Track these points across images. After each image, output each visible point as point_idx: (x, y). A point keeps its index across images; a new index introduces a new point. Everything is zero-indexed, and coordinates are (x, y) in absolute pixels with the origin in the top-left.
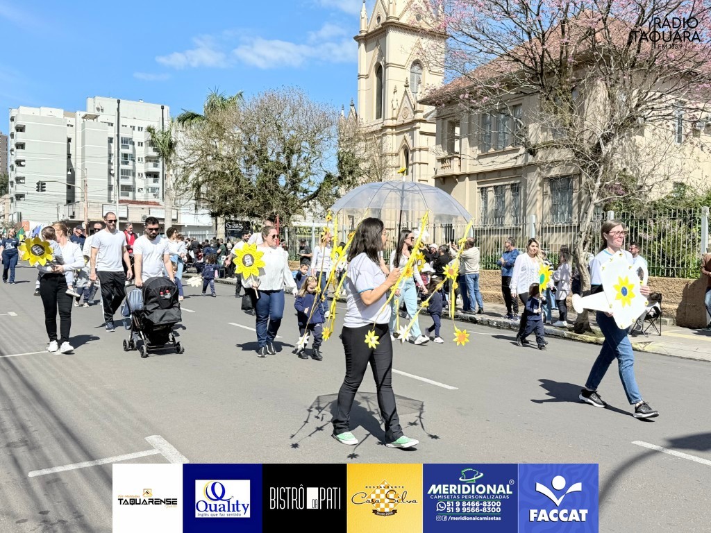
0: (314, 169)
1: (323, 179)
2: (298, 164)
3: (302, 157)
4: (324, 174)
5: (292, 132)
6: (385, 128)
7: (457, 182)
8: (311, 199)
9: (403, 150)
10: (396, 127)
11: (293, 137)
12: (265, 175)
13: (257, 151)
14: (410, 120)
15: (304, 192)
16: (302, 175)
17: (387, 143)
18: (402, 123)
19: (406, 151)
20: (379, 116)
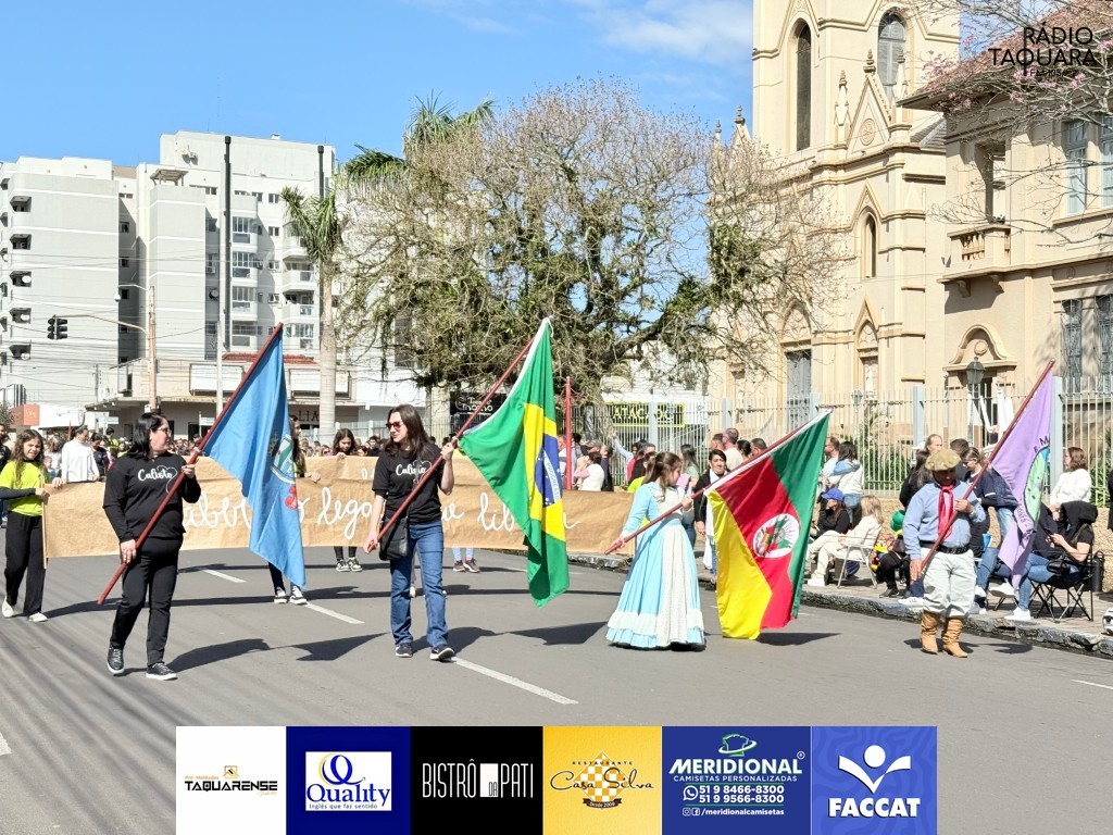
0: (652, 268)
1: (675, 290)
2: (616, 260)
3: (624, 242)
4: (678, 280)
5: (601, 185)
6: (818, 169)
7: (1001, 291)
8: (645, 340)
9: (863, 219)
10: (846, 166)
11: (603, 196)
12: (539, 287)
13: (520, 231)
14: (879, 149)
15: (629, 324)
16: (624, 283)
17: (825, 204)
18: (859, 155)
19: (871, 222)
20: (803, 142)
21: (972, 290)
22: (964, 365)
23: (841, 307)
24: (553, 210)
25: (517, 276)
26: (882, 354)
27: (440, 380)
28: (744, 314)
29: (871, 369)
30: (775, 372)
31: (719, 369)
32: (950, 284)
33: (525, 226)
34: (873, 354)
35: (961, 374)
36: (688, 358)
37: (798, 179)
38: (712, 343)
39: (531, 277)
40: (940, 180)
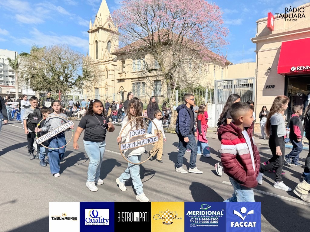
0: (74, 74)
2: (68, 72)
3: (69, 70)
4: (78, 76)
5: (65, 60)
6: (99, 62)
7: (124, 81)
8: (73, 85)
9: (106, 70)
10: (103, 62)
11: (65, 62)
12: (54, 76)
13: (51, 67)
14: (108, 60)
15: (70, 82)
16: (69, 76)
17: (100, 67)
18: (105, 61)
19: (107, 70)
20: (97, 58)
21: (121, 80)
22: (120, 91)
23: (103, 82)
24: (57, 64)
25: (51, 74)
26: (108, 89)
27: (37, 90)
28: (88, 82)
29: (107, 91)
30: (93, 91)
31: (84, 90)
32: (118, 80)
33: (52, 66)
34: (107, 89)
35: (120, 92)
36: (80, 88)
37: (96, 63)
38: (83, 86)
39: (53, 74)
40: (116, 66)
